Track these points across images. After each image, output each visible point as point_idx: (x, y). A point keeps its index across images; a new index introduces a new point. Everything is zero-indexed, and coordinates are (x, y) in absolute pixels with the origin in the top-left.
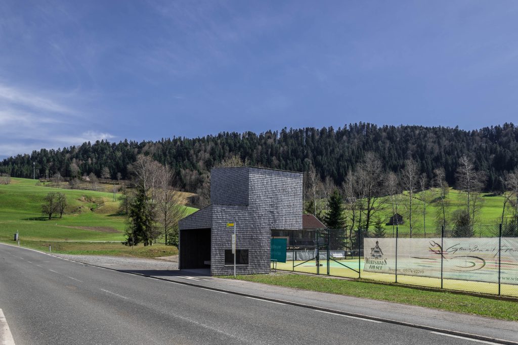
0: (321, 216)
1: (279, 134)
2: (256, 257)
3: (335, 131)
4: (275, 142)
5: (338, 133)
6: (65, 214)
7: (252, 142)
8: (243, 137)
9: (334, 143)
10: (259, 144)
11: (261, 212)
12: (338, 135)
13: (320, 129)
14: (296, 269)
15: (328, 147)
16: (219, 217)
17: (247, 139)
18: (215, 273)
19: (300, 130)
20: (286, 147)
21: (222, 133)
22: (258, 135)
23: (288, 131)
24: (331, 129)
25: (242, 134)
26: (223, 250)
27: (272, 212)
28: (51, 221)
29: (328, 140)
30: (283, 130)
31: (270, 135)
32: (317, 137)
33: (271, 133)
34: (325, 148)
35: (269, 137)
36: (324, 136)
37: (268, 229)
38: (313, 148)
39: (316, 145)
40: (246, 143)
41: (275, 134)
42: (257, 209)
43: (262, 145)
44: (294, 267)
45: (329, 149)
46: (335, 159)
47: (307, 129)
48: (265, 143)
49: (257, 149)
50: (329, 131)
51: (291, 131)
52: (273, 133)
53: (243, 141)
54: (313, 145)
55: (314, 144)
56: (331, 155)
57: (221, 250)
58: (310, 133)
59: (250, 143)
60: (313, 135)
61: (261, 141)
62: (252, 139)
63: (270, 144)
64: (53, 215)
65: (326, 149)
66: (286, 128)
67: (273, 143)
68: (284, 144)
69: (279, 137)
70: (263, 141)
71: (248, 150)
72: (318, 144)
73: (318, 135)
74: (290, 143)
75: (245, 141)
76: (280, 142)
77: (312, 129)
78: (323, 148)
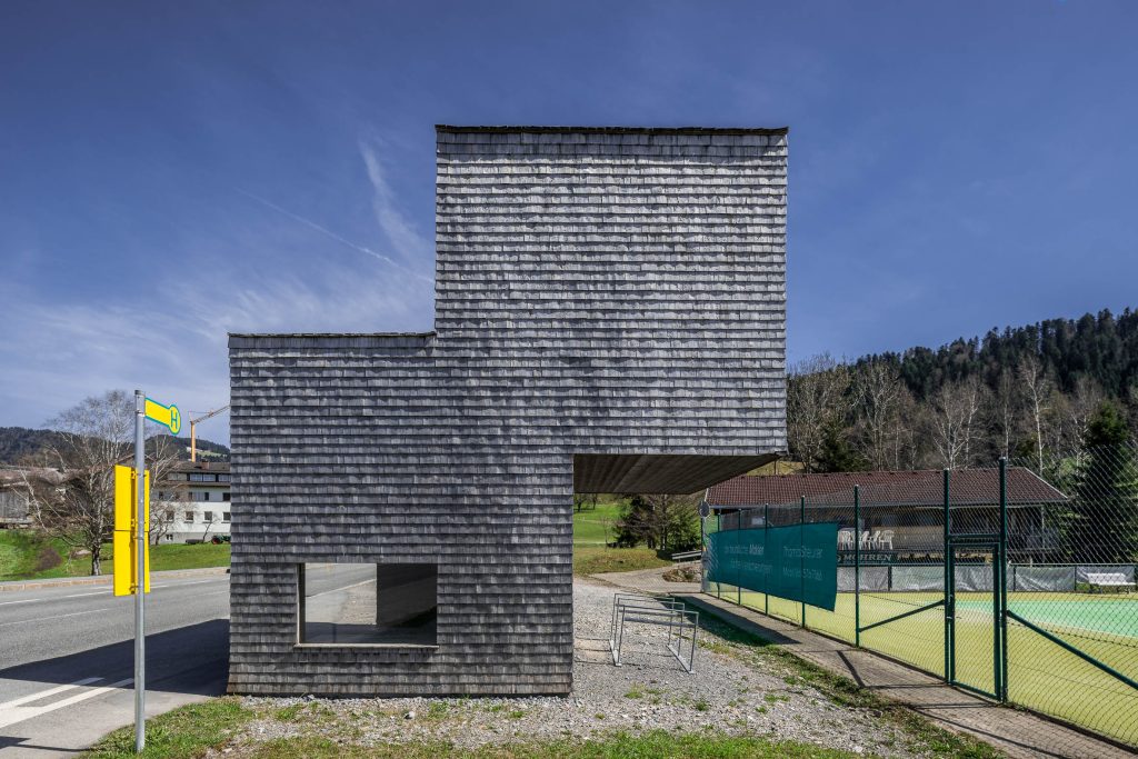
0: (1061, 473)
1: (980, 342)
2: (478, 606)
3: (1115, 318)
4: (971, 358)
5: (1123, 320)
6: (600, 503)
7: (922, 364)
8: (906, 358)
9: (1112, 341)
10: (937, 366)
11: (511, 362)
12: (1123, 325)
13: (1076, 319)
14: (867, 639)
15: (1098, 351)
16: (265, 403)
17: (913, 360)
18: (241, 679)
19: (1030, 329)
20: (995, 364)
21: (865, 357)
22: (935, 350)
23: (1000, 333)
24: (1106, 315)
25: (902, 354)
26: (288, 565)
27: (582, 363)
28: (580, 514)
29: (1097, 338)
30: (990, 333)
31: (959, 346)
32: (1069, 336)
33: (963, 343)
34: (1090, 354)
35: (959, 351)
36: (1087, 331)
37: (554, 452)
38: (1060, 357)
39: (1067, 350)
40: (911, 368)
41: (973, 344)
42: (488, 349)
43: (943, 368)
44: (858, 630)
45: (1100, 355)
46: (1116, 372)
47: (1046, 324)
48: (950, 363)
49: (933, 376)
50: (1100, 321)
51: (1008, 333)
52: (966, 342)
53: (904, 365)
54: (1059, 351)
55: (1062, 349)
56: (1105, 367)
57: (273, 565)
58: (1052, 331)
59: (918, 366)
60: (1060, 334)
61: (941, 361)
62: (923, 359)
63: (961, 362)
64: (584, 505)
65: (1093, 357)
66: (995, 329)
67: (968, 360)
68: (991, 359)
69: (980, 347)
70: (946, 359)
71: (913, 379)
72: (1072, 349)
73: (1071, 329)
74: (1005, 355)
75: (908, 365)
76: (982, 356)
77: (1058, 323)
78: (1086, 355)
